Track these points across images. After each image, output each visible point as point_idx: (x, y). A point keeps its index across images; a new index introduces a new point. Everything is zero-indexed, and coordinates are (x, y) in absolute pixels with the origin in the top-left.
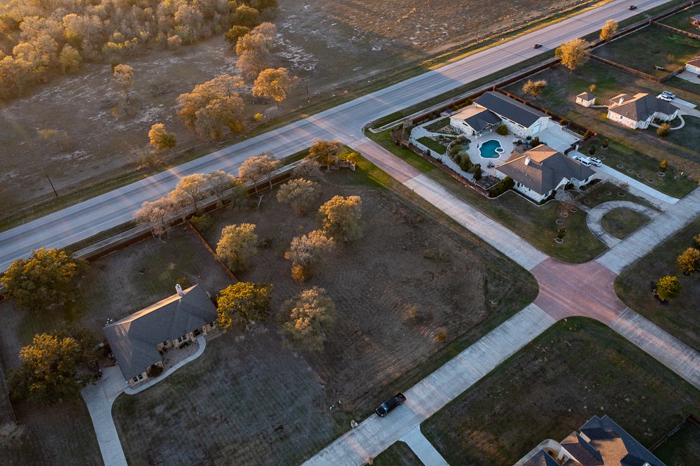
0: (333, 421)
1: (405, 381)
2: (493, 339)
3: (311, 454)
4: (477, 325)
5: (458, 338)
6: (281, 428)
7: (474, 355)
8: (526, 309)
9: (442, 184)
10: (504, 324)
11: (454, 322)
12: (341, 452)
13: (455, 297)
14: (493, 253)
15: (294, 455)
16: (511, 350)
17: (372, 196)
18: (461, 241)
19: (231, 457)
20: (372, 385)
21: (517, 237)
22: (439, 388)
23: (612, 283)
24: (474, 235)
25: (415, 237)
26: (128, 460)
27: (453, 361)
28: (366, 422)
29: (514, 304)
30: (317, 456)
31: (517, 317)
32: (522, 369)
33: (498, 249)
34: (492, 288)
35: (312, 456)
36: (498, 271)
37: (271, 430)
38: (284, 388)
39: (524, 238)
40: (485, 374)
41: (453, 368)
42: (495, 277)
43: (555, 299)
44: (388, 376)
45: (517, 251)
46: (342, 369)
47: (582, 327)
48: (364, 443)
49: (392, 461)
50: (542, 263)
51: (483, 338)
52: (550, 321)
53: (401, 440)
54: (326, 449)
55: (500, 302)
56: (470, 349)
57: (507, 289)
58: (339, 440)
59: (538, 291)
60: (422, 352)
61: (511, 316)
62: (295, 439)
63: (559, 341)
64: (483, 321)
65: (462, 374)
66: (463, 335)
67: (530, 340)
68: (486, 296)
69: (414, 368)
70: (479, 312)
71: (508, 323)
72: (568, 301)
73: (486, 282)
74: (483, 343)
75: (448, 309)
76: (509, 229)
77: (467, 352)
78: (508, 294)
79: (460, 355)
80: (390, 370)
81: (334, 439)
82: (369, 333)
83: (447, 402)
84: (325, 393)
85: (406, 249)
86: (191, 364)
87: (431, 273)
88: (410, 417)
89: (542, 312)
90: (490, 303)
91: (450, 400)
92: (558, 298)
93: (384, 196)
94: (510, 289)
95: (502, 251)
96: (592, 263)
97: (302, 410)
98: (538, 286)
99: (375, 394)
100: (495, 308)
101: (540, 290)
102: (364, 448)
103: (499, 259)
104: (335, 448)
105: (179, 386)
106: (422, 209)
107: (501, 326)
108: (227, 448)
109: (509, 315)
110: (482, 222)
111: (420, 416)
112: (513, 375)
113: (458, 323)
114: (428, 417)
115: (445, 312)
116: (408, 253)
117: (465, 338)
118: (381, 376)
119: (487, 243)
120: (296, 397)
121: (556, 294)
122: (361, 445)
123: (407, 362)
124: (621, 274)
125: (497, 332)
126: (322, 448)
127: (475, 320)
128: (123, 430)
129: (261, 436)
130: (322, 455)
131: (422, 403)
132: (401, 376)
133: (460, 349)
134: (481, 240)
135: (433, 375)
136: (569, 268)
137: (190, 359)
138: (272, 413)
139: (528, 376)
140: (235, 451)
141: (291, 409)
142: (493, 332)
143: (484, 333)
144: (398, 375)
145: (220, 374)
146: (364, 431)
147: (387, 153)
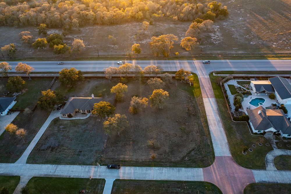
0: (95, 160)
1: (127, 163)
2: (171, 171)
3: (80, 164)
4: (172, 162)
5: (160, 162)
6: (81, 152)
7: (158, 171)
8: (197, 169)
9: (218, 106)
10: (182, 168)
11: (165, 156)
12: (87, 170)
13: (175, 148)
14: (209, 141)
15: (76, 161)
16: (173, 179)
17: (187, 97)
18: (202, 130)
19: (62, 151)
20: (116, 157)
21: (226, 141)
22: (134, 173)
23: (248, 184)
24: (209, 131)
25: (185, 119)
26: (43, 134)
27: (149, 168)
28: (102, 167)
29: (194, 164)
30: (81, 166)
31: (189, 169)
32: (169, 187)
33: (212, 141)
34: (193, 153)
35: (79, 165)
36: (202, 149)
37: (78, 150)
38: (94, 141)
39: (229, 143)
40: (154, 180)
41: (146, 170)
42: (199, 150)
43: (214, 174)
44: (124, 158)
45: (220, 146)
46: (114, 147)
47: (213, 190)
49: (96, 183)
50: (224, 157)
51: (168, 168)
52: (202, 179)
53: (106, 179)
54: (84, 166)
55: (189, 160)
56: (159, 168)
57: (198, 157)
58: (90, 166)
59: (210, 165)
60: (143, 158)
61: (187, 167)
62: (80, 157)
63: (196, 188)
64: (175, 162)
65: (147, 174)
66: (163, 162)
67: (185, 180)
68: (187, 154)
69: (134, 161)
70: (178, 158)
71: (183, 169)
72: (218, 177)
73: (193, 150)
74: (166, 169)
75: (167, 151)
76: (227, 136)
77: (157, 168)
78: (197, 159)
79: (154, 168)
80: (126, 157)
81: (89, 165)
82: (134, 141)
83: (131, 179)
84: (102, 150)
85: (177, 122)
86: (80, 120)
87: (176, 135)
88: (116, 175)
89: (202, 173)
90: (186, 158)
91: (133, 179)
92: (215, 173)
93: (191, 100)
94: (199, 158)
95: (213, 142)
96: (249, 170)
97: (91, 151)
98: (212, 163)
99: (114, 161)
100: (185, 161)
101: (211, 166)
102: (94, 174)
103: (208, 145)
104: (87, 167)
105: (72, 124)
106: (199, 111)
107: (180, 168)
108: (64, 148)
109: (188, 166)
110: (218, 128)
111: (119, 176)
112: (164, 187)
113: (166, 157)
114: (121, 179)
115: (165, 150)
116: (176, 123)
117: (162, 163)
118: (122, 156)
119: (210, 136)
120: (93, 146)
121: (217, 171)
122: (94, 172)
123: (134, 158)
124: (258, 183)
125: (176, 169)
126: (84, 165)
127: (173, 160)
128: (50, 126)
129: (74, 151)
130: (82, 167)
131: (124, 173)
132: (128, 161)
133: (156, 166)
134: (209, 134)
135: (137, 168)
136: (236, 165)
137: (81, 118)
138: (83, 146)
139: (169, 191)
140: (65, 150)
141: (89, 149)
142: (174, 168)
143: (170, 166)
144: (127, 160)
145: (83, 127)
146: (99, 169)
147: (210, 85)
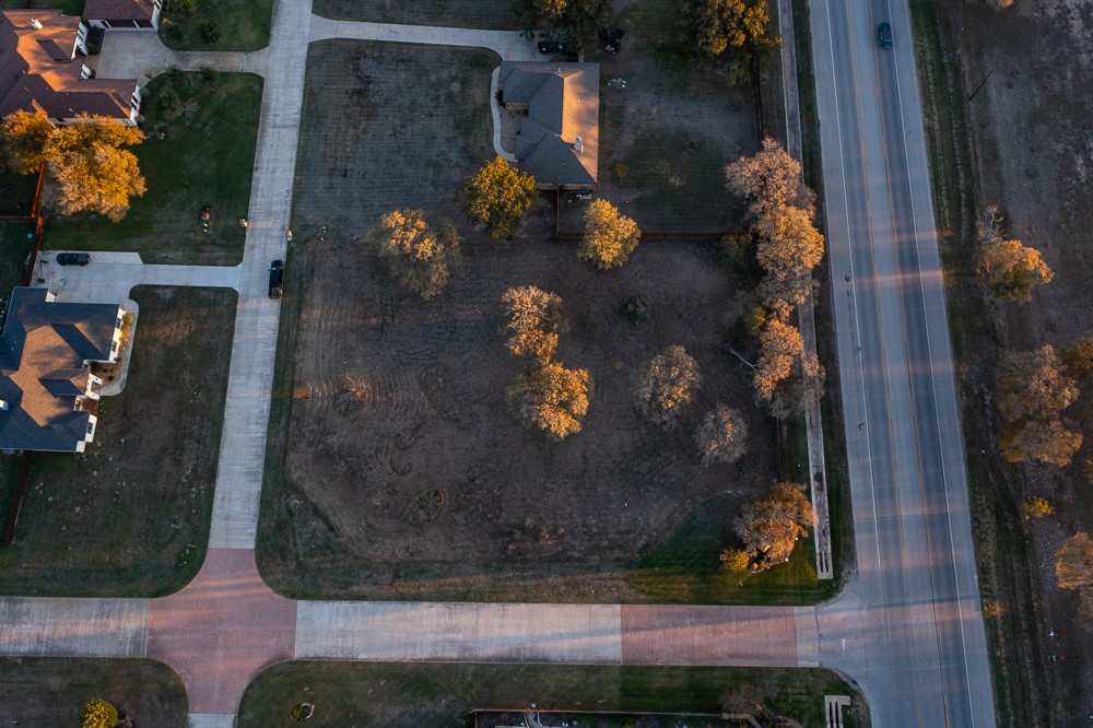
0: (311, 223)
1: (292, 316)
2: (254, 450)
3: (297, 184)
4: (286, 453)
5: (290, 415)
6: (345, 176)
7: (256, 411)
8: (254, 531)
10: (261, 483)
11: (312, 431)
12: (275, 208)
13: (342, 467)
14: (366, 589)
15: (308, 170)
16: (226, 454)
17: (628, 532)
18: (423, 571)
19: (352, 121)
20: (316, 283)
21: (362, 656)
22: (256, 342)
23: (187, 686)
24: (417, 598)
25: (485, 514)
26: (421, 44)
27: (270, 384)
28: (284, 249)
29: (273, 525)
30: (291, 188)
31: (254, 507)
32: (198, 442)
33: (365, 603)
34: (317, 524)
35: (295, 183)
36: (333, 561)
37: (350, 166)
38: (385, 203)
39: (354, 664)
40: (227, 399)
41: (261, 376)
42: (327, 547)
43: (229, 582)
44: (312, 306)
45: (341, 625)
46: (358, 269)
47: (178, 568)
48: (266, 233)
49: (231, 243)
50: (292, 632)
51: (265, 441)
52: (217, 541)
53: (240, 266)
54: (290, 198)
55: (289, 511)
56: (267, 414)
57: (298, 541)
58: (289, 214)
59: (262, 575)
60: (307, 362)
61: (261, 502)
62: (324, 180)
63: (188, 519)
64: (284, 464)
65: (249, 378)
66: (288, 424)
67: (217, 489)
68: (312, 503)
69: (296, 338)
70: (299, 473)
71: (256, 488)
72: (217, 595)
73: (332, 529)
74: (260, 435)
75: (332, 440)
76: (388, 664)
77: (266, 407)
78: (291, 535)
79: (268, 397)
80: (316, 313)
81: (292, 211)
82: (380, 329)
83: (236, 335)
84: (347, 235)
85: (472, 480)
86: (490, 134)
87: (403, 474)
88: (253, 291)
89: (235, 546)
90: (299, 499)
91: (235, 341)
92: (232, 587)
93: (611, 548)
94: (295, 545)
95: (358, 604)
96: (234, 703)
97: (347, 204)
98: (269, 584)
99: (304, 279)
100: (288, 496)
101: (260, 580)
102: (262, 229)
103: (349, 584)
104: (284, 206)
105: (470, 113)
106: (534, 577)
107: (261, 478)
108: (364, 123)
109: (265, 502)
110: (431, 638)
111: (246, 299)
112: (201, 427)
113: (307, 434)
114: (239, 306)
115: (334, 433)
116: (463, 478)
117: (283, 421)
118: (317, 299)
119: (388, 599)
120: (365, 207)
121: (238, 593)
122: (267, 229)
123: (309, 337)
124: (186, 719)
125: (258, 465)
126: (294, 196)
127: (293, 457)
128: (456, 51)
129: (351, 155)
130: (287, 191)
131: (256, 312)
132: (299, 317)
133: (276, 403)
134: (402, 598)
135: (273, 349)
136: (255, 662)
137: (497, 138)
138: (367, 176)
139: (186, 441)
140: (355, 127)
141: (356, 195)
142: (262, 461)
143: (269, 448)
144: (304, 316)
145: (454, 155)
146: (278, 240)
